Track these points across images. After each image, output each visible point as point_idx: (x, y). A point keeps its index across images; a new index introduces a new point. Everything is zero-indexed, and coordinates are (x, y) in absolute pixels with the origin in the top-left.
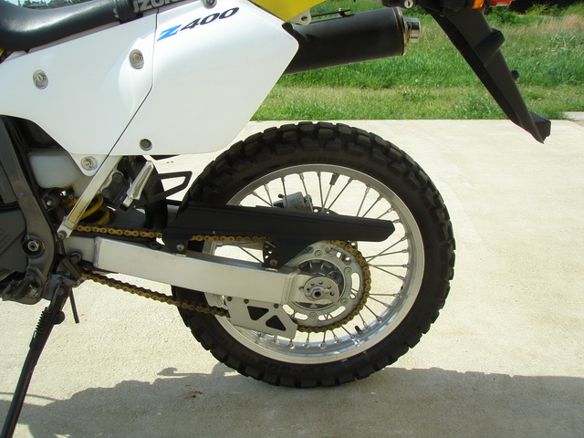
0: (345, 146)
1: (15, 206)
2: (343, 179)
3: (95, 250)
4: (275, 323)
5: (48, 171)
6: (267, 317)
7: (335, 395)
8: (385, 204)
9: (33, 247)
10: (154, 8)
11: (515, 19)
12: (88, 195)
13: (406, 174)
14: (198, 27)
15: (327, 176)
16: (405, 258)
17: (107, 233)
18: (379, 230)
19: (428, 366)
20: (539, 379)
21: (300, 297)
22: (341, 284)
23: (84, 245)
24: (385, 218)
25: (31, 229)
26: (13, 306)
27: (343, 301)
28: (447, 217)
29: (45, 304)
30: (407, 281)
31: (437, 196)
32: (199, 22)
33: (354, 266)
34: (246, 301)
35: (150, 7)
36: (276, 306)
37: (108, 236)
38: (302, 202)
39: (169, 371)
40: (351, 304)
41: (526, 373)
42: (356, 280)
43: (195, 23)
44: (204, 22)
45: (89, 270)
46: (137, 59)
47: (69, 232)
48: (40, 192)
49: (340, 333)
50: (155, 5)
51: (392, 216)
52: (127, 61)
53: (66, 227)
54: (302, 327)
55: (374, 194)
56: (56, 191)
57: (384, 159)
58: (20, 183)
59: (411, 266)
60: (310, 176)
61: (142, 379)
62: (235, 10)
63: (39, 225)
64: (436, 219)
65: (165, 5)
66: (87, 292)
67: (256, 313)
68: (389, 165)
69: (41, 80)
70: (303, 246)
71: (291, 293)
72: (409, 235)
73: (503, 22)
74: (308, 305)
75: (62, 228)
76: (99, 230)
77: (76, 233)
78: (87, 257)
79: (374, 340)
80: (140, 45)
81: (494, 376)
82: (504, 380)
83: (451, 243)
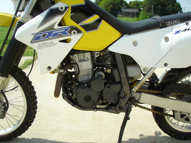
1: (120, 82)
3: (140, 97)
4: (187, 120)
5: (132, 71)
6: (185, 117)
9: (122, 95)
10: (172, 25)
14: (187, 31)
17: (144, 91)
23: (136, 95)
25: (124, 89)
32: (187, 29)
34: (181, 112)
35: (171, 24)
36: (189, 114)
37: (144, 92)
39: (141, 135)
43: (186, 30)
44: (188, 30)
47: (135, 91)
48: (129, 78)
50: (172, 24)
52: (164, 39)
53: (135, 89)
63: (126, 88)
65: (175, 24)
67: (182, 116)
69: (135, 44)
75: (133, 89)
76: (142, 90)
77: (137, 92)
78: (137, 99)
80: (167, 35)
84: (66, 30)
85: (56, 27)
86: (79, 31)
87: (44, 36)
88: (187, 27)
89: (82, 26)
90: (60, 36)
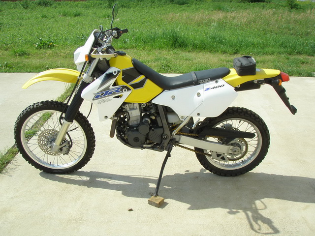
0: (244, 114)
1: (162, 127)
2: (242, 122)
3: (180, 138)
4: (223, 159)
5: (172, 119)
6: (221, 156)
7: (235, 178)
8: (252, 128)
9: (165, 137)
11: (298, 7)
12: (182, 126)
13: (259, 121)
14: (215, 89)
15: (238, 121)
16: (257, 142)
18: (251, 135)
19: (260, 172)
20: (292, 177)
21: (230, 152)
22: (241, 148)
23: (177, 137)
24: (252, 132)
25: (165, 132)
26: (157, 153)
27: (241, 153)
28: (269, 132)
29: (165, 152)
30: (257, 148)
31: (266, 127)
32: (215, 87)
33: (245, 144)
34: (216, 152)
35: (202, 82)
36: (224, 154)
37: (183, 135)
38: (230, 126)
40: (242, 154)
41: (288, 175)
42: (244, 147)
45: (177, 143)
46: (199, 95)
48: (169, 124)
49: (237, 162)
51: (254, 131)
52: (196, 95)
53: (174, 133)
54: (230, 160)
55: (250, 125)
56: (172, 124)
57: (254, 118)
58: (164, 121)
59: (258, 144)
60: (234, 121)
61: (181, 173)
62: (224, 85)
63: (167, 132)
64: (266, 132)
66: (175, 149)
67: (218, 155)
68: (255, 119)
69: (173, 98)
70: (233, 139)
71: (228, 151)
72: (258, 136)
73: (292, 8)
74: (231, 154)
76: (181, 133)
77: (177, 134)
78: (177, 140)
79: (246, 164)
80: (200, 91)
81: (279, 176)
82: (282, 177)
83: (269, 139)
84: (119, 89)
85: (111, 87)
86: (129, 89)
87: (102, 94)
88: (216, 85)
89: (131, 85)
90: (114, 94)
